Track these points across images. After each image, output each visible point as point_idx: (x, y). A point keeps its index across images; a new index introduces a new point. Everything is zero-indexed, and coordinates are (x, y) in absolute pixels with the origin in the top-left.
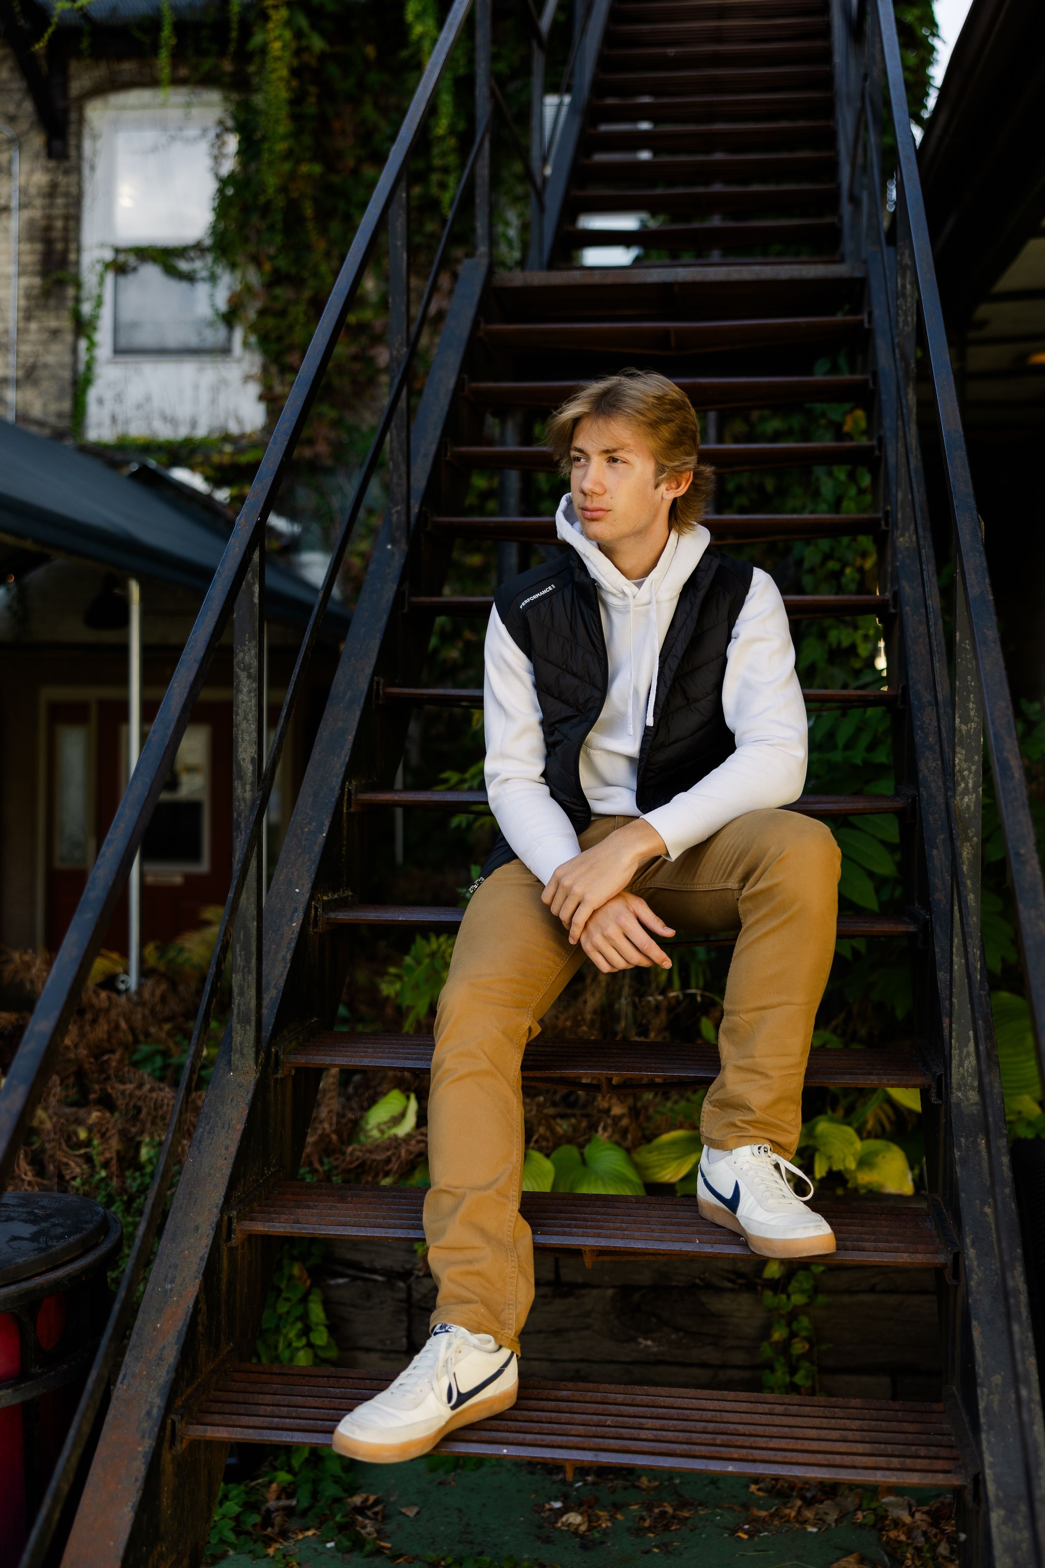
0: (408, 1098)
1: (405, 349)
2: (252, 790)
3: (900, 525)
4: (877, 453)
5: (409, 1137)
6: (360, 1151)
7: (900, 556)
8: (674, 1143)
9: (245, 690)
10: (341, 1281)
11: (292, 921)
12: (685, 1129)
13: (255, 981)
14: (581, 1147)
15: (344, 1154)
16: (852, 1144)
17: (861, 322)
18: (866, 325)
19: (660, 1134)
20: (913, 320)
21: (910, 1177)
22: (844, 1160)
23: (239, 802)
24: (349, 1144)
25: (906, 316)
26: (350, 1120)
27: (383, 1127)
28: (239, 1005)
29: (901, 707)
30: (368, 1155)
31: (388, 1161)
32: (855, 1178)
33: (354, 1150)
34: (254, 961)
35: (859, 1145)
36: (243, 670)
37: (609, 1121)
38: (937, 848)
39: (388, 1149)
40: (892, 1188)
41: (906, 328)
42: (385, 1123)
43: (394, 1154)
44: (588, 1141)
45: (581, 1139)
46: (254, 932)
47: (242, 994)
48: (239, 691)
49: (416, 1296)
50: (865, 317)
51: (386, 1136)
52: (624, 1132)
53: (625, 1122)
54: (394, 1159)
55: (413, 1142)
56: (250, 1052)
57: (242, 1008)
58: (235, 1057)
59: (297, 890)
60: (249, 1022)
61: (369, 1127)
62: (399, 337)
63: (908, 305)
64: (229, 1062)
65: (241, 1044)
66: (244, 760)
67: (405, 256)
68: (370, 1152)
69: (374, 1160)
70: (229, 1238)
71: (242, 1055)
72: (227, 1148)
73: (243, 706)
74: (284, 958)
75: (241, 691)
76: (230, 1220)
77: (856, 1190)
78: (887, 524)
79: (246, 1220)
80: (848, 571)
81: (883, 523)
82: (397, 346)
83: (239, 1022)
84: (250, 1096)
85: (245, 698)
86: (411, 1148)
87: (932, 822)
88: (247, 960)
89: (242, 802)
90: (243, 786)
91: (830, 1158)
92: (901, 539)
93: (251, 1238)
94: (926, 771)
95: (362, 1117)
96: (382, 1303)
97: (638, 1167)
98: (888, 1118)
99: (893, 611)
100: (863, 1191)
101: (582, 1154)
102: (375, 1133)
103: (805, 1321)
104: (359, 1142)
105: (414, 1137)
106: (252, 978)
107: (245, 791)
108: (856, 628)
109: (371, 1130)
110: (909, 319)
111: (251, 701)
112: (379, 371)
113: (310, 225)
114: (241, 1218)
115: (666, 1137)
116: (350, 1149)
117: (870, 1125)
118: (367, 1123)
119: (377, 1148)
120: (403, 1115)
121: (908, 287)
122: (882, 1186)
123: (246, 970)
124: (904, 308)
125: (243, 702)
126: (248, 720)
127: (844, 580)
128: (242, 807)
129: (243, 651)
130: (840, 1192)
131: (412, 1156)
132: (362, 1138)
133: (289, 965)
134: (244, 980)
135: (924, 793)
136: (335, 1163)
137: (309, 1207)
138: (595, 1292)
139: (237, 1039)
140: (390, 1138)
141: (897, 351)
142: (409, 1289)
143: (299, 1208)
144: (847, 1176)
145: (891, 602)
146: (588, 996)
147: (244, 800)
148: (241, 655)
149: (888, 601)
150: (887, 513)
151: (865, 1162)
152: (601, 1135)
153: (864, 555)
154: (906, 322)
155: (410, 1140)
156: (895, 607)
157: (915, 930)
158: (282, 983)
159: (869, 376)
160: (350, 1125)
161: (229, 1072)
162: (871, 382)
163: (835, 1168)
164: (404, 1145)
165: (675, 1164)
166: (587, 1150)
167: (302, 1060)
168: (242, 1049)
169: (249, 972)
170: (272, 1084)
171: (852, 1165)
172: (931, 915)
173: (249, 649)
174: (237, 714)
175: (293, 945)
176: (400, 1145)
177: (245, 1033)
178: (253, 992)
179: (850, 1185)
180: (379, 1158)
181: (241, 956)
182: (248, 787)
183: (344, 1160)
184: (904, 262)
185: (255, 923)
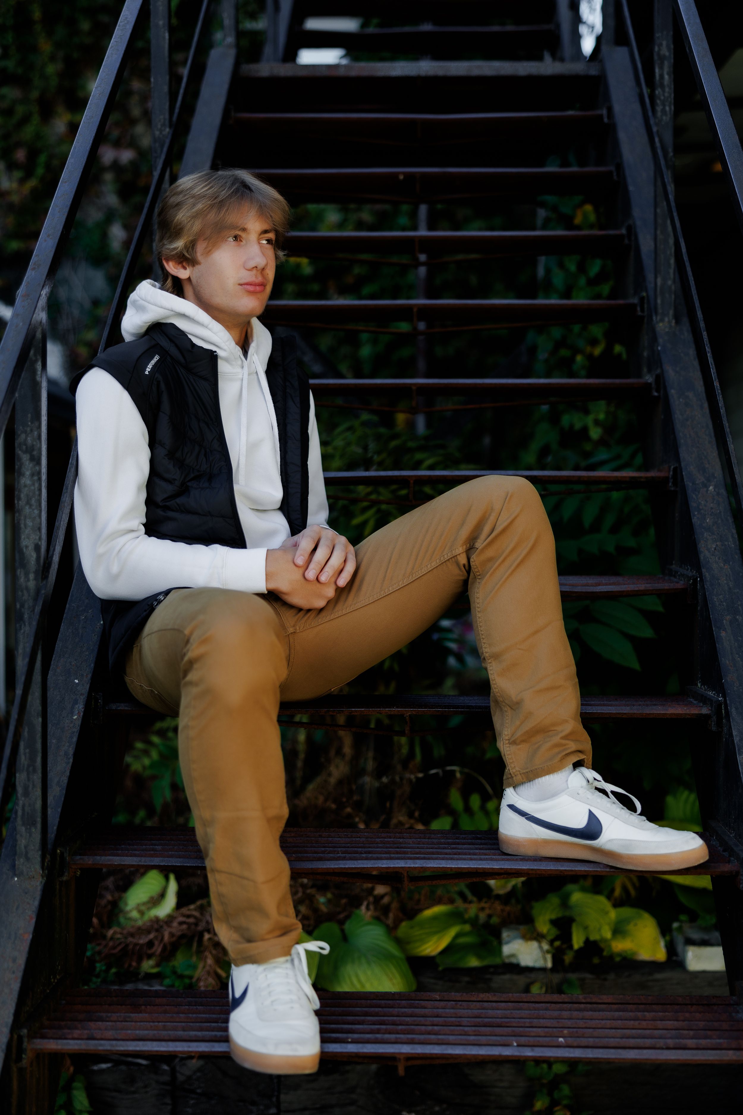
0: (167, 879)
1: (168, 130)
2: (36, 579)
3: (660, 311)
4: (626, 241)
5: (170, 919)
6: (121, 933)
7: (660, 341)
8: (435, 918)
9: (28, 473)
10: (104, 1066)
11: (72, 713)
12: (445, 904)
13: (40, 780)
14: (341, 923)
15: (104, 937)
16: (607, 913)
17: (601, 116)
18: (606, 120)
19: (421, 910)
20: (670, 109)
21: (662, 943)
22: (600, 930)
23: (22, 591)
24: (110, 927)
25: (664, 106)
26: (109, 902)
27: (143, 908)
28: (24, 806)
29: (672, 489)
30: (130, 939)
31: (150, 944)
32: (610, 946)
33: (115, 933)
34: (39, 760)
35: (613, 914)
36: (26, 452)
37: (371, 899)
38: (725, 630)
39: (149, 932)
40: (645, 955)
41: (664, 118)
42: (144, 904)
43: (156, 937)
44: (348, 917)
45: (342, 916)
46: (39, 728)
47: (26, 793)
48: (21, 474)
49: (181, 1078)
50: (604, 112)
51: (146, 918)
52: (386, 910)
53: (386, 900)
54: (156, 943)
55: (175, 924)
56: (36, 856)
57: (27, 809)
58: (20, 862)
59: (77, 681)
60: (34, 824)
61: (128, 908)
62: (162, 117)
63: (666, 94)
64: (13, 866)
65: (26, 847)
66: (27, 547)
67: (167, 35)
68: (132, 935)
69: (136, 945)
70: (19, 1059)
71: (27, 859)
72: (14, 960)
73: (25, 491)
74: (66, 754)
75: (24, 475)
76: (20, 1038)
77: (611, 957)
78: (642, 310)
79: (36, 1038)
80: (579, 358)
81: (639, 309)
82: (159, 127)
83: (24, 824)
84: (37, 903)
85: (28, 482)
86: (174, 930)
87: (717, 604)
88: (32, 759)
89: (25, 592)
90: (27, 575)
91: (586, 928)
92: (661, 324)
93: (40, 1056)
94: (707, 553)
95: (120, 898)
96: (146, 1087)
97: (400, 942)
98: (633, 885)
99: (656, 394)
100: (618, 959)
101: (343, 931)
102: (135, 914)
103: (566, 1090)
104: (119, 924)
105: (175, 918)
106: (37, 777)
107: (28, 580)
108: (586, 412)
109: (131, 911)
110: (667, 108)
111: (33, 484)
112: (103, 169)
113: (38, 27)
114: (32, 1036)
115: (428, 913)
116: (110, 933)
117: (618, 892)
118: (126, 904)
119: (141, 931)
120: (162, 895)
121: (666, 77)
122: (635, 953)
123: (31, 769)
124: (662, 98)
125: (25, 486)
126: (31, 506)
127: (575, 367)
128: (26, 597)
129: (25, 432)
130: (596, 961)
131: (174, 939)
132: (122, 920)
133: (71, 760)
134: (29, 780)
135: (707, 574)
136: (98, 948)
137: (101, 1019)
138: (359, 1067)
139: (22, 842)
140: (151, 920)
141: (657, 140)
142: (173, 1072)
143: (91, 1020)
144: (602, 945)
145: (653, 385)
146: (332, 769)
147: (27, 589)
148: (23, 436)
149: (650, 384)
150: (642, 299)
151: (618, 931)
152: (364, 912)
153: (594, 342)
154: (664, 111)
155: (171, 922)
156: (658, 391)
157: (709, 712)
158: (65, 780)
159: (612, 168)
160: (109, 907)
161: (13, 878)
162: (615, 174)
163: (592, 938)
164: (165, 927)
165: (435, 938)
166: (347, 926)
167: (89, 860)
168: (27, 853)
169: (35, 771)
170: (58, 887)
171: (608, 934)
172: (724, 696)
173: (32, 431)
174: (19, 499)
175: (75, 739)
176: (161, 927)
177: (30, 836)
178: (38, 792)
179: (605, 953)
180: (141, 942)
181: (25, 754)
182: (32, 576)
183: (106, 946)
184: (662, 53)
185: (40, 719)
